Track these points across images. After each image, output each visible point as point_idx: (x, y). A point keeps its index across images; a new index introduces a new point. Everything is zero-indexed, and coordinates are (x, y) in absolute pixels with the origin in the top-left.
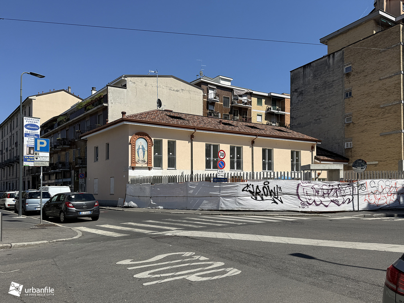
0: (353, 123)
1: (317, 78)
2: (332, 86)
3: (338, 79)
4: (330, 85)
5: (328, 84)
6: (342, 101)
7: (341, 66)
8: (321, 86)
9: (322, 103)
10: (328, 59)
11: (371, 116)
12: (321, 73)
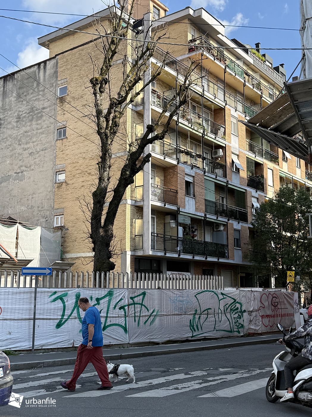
0: (66, 182)
2: (42, 116)
3: (50, 106)
4: (39, 115)
5: (36, 112)
6: (52, 144)
7: (54, 85)
8: (27, 115)
9: (26, 144)
10: (37, 70)
12: (27, 92)
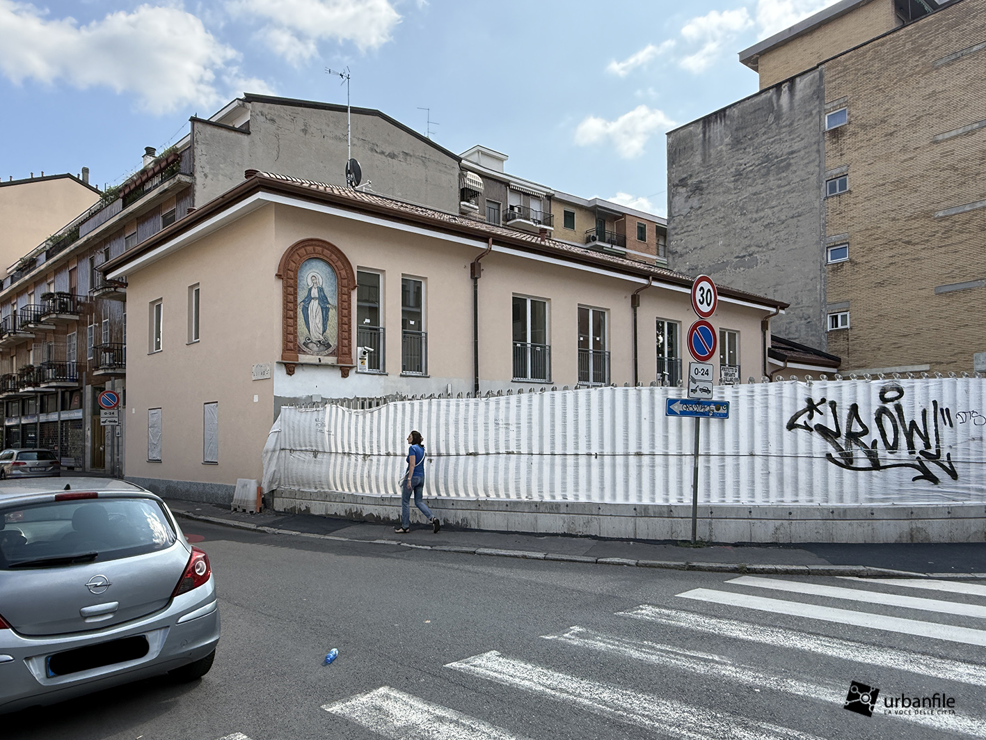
0: (851, 261)
1: (743, 146)
2: (789, 165)
3: (805, 148)
4: (783, 164)
5: (776, 160)
6: (817, 204)
7: (814, 112)
8: (756, 169)
9: (757, 212)
10: (774, 97)
11: (908, 243)
12: (753, 133)
